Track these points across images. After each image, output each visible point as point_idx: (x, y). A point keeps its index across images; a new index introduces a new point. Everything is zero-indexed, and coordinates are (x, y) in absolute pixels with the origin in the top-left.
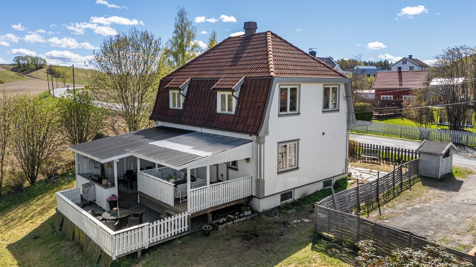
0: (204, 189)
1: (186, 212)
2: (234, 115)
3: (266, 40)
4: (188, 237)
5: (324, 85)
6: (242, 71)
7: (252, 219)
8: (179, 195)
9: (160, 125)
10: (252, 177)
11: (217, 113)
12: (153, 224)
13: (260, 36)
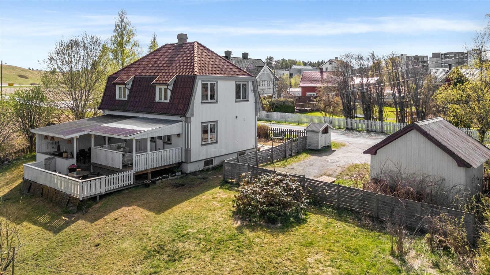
0: (146, 155)
1: (132, 170)
2: (169, 103)
3: (193, 48)
4: (133, 189)
5: (236, 82)
6: (175, 71)
7: (181, 178)
8: (126, 161)
9: (107, 114)
10: (182, 148)
11: (155, 102)
12: (108, 177)
13: (189, 45)
